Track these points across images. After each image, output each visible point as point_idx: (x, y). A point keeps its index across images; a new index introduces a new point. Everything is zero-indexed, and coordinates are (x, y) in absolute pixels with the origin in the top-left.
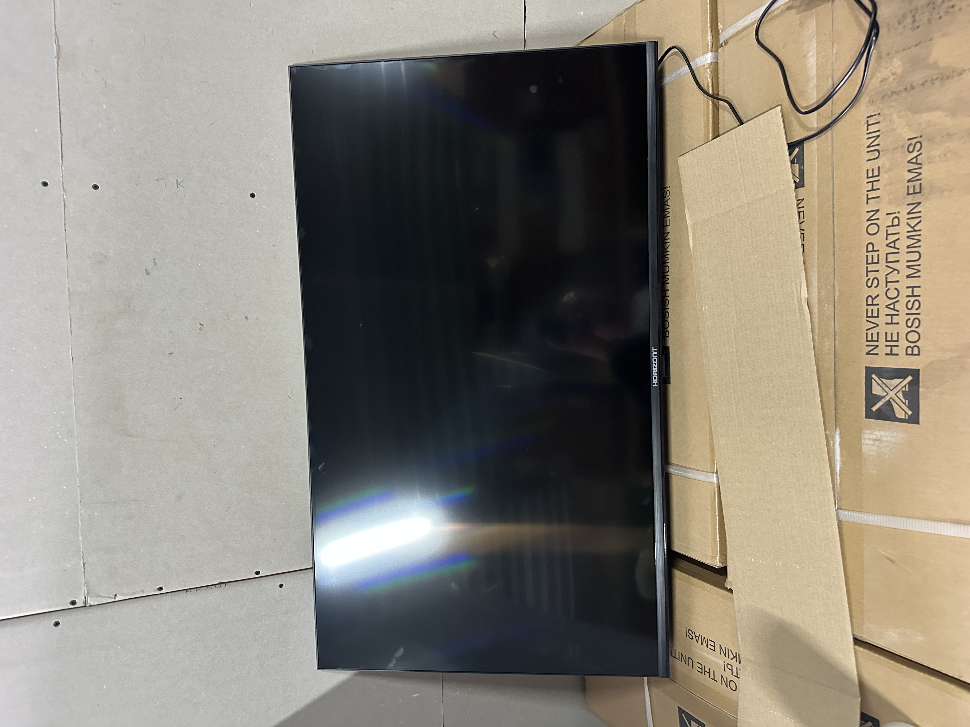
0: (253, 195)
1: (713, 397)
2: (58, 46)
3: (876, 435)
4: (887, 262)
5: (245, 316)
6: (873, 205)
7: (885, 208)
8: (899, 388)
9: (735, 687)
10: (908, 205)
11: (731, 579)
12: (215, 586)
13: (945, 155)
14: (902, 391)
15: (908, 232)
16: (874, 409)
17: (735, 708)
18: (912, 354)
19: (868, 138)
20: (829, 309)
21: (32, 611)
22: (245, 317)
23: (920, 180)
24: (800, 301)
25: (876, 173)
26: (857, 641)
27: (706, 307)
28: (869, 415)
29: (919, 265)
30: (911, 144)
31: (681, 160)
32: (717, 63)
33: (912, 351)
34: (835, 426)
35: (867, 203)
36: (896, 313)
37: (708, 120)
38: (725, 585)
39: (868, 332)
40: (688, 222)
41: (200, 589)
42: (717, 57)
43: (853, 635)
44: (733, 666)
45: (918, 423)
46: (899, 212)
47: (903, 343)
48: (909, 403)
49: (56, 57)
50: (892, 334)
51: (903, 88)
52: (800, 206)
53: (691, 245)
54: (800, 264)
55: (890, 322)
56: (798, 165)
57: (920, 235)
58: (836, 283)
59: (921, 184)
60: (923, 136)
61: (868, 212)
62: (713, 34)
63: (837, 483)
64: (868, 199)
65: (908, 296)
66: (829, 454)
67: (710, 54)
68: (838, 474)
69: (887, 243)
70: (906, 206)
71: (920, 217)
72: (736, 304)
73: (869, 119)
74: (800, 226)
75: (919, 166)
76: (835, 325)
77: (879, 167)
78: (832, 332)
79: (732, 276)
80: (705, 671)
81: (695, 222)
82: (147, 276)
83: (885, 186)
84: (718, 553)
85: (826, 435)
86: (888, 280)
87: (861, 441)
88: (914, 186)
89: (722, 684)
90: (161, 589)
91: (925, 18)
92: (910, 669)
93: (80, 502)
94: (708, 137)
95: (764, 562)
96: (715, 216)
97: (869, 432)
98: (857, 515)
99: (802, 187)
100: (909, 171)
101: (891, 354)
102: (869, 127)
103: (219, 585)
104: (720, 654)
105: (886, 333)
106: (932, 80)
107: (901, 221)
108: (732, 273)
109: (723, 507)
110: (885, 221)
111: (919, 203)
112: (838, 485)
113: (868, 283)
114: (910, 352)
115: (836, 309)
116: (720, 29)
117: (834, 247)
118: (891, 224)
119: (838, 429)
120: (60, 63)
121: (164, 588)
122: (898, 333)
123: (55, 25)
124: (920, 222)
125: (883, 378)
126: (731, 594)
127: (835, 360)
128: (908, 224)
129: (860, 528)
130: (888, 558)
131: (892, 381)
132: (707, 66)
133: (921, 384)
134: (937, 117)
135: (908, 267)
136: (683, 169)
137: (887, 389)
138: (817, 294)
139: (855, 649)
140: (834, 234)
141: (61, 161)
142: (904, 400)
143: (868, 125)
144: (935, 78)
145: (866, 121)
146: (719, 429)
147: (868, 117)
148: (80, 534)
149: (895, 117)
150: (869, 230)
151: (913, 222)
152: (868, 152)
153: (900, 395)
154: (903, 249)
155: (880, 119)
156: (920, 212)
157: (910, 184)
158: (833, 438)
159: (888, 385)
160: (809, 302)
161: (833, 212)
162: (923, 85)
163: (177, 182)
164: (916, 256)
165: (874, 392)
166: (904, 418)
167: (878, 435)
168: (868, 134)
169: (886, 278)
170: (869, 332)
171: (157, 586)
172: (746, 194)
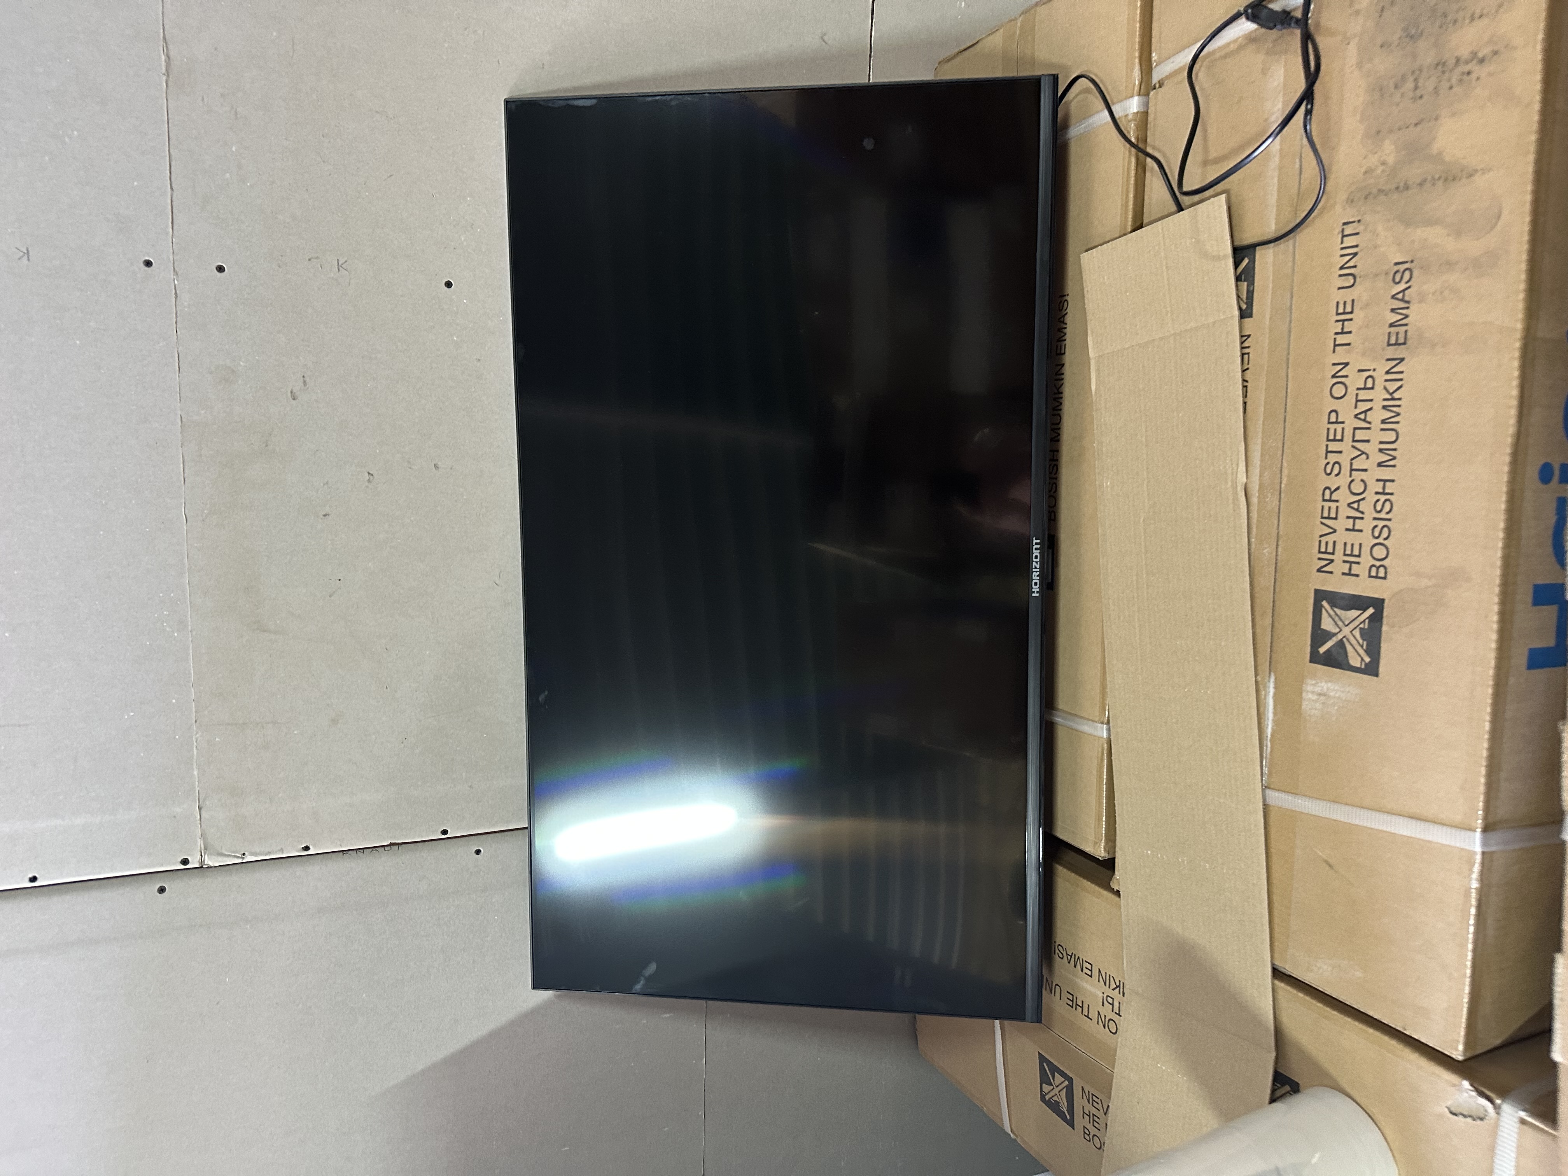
0: (449, 285)
1: (1110, 615)
2: (168, 56)
3: (1322, 687)
4: (1354, 441)
5: (434, 463)
6: (1341, 355)
7: (1357, 361)
8: (1356, 623)
9: (1115, 1029)
10: (1388, 360)
11: (1121, 877)
12: (383, 848)
13: (1442, 293)
14: (1361, 628)
15: (1385, 400)
16: (1322, 650)
17: (1111, 1055)
18: (1376, 577)
19: (1342, 256)
20: (1272, 502)
21: (129, 870)
22: (435, 465)
23: (1406, 325)
24: (1235, 488)
25: (1349, 309)
26: (1277, 974)
27: (1109, 483)
28: (1315, 658)
29: (1395, 450)
30: (1397, 272)
31: (1085, 257)
32: (1146, 114)
33: (1377, 572)
34: (1270, 670)
35: (1334, 352)
36: (1360, 515)
37: (1127, 202)
38: (1111, 884)
39: (1322, 538)
40: (1092, 354)
41: (362, 851)
42: (1147, 104)
43: (1273, 964)
44: (1115, 1000)
45: (1377, 675)
46: (1374, 370)
47: (1366, 560)
48: (1367, 645)
49: (164, 74)
50: (1352, 545)
51: (1394, 186)
52: (1246, 344)
53: (1093, 387)
54: (1238, 433)
55: (1351, 527)
56: (1246, 283)
57: (1399, 406)
58: (1285, 464)
59: (1406, 331)
60: (1415, 262)
61: (1334, 364)
62: (1143, 68)
63: (1266, 752)
64: (1335, 345)
65: (1377, 493)
66: (1258, 710)
67: (1136, 99)
68: (1269, 738)
69: (1356, 413)
70: (1384, 362)
71: (1401, 380)
72: (1148, 482)
73: (1345, 227)
74: (1243, 376)
75: (1406, 305)
76: (1278, 525)
77: (1353, 301)
78: (1274, 534)
79: (1146, 440)
80: (1077, 1004)
81: (1101, 354)
82: (294, 402)
83: (1361, 328)
84: (1103, 839)
85: (1256, 682)
86: (1354, 467)
87: (1302, 695)
88: (1397, 333)
89: (1098, 1024)
90: (307, 848)
91: (1430, 85)
92: (1342, 1016)
93: (196, 721)
94: (1125, 228)
95: (1164, 857)
96: (1129, 348)
97: (1313, 682)
98: (1290, 798)
99: (1249, 317)
100: (1393, 310)
101: (1349, 574)
102: (1345, 239)
103: (389, 848)
104: (1099, 981)
105: (1345, 544)
106: (1433, 178)
107: (1376, 383)
108: (1146, 436)
109: (1114, 774)
110: (1355, 381)
111: (1402, 360)
112: (1268, 755)
113: (1327, 469)
114: (1373, 573)
115: (1282, 503)
116: (1153, 62)
117: (1285, 412)
118: (1363, 386)
119: (1272, 674)
120: (170, 84)
121: (311, 847)
122: (1360, 545)
123: (163, 26)
124: (1400, 387)
125: (1337, 607)
126: (1118, 899)
127: (1275, 576)
128: (1385, 388)
129: (1293, 816)
130: (1326, 862)
131: (1348, 612)
132: (1130, 117)
133: (1385, 620)
134: (1435, 235)
135: (1381, 450)
136: (1088, 272)
137: (1340, 623)
138: (1258, 477)
139: (1273, 984)
140: (1287, 392)
141: (171, 229)
142: (1361, 641)
143: (1343, 236)
144: (1437, 176)
145: (1341, 229)
146: (1115, 662)
147: (1345, 224)
148: (195, 767)
149: (1380, 229)
150: (1333, 391)
151: (1392, 386)
152: (1340, 276)
153: (1357, 633)
154: (1376, 425)
155: (1360, 228)
156: (1402, 372)
157: (1393, 330)
158: (1266, 687)
159: (1343, 618)
160: (1248, 490)
161: (1288, 359)
162: (1421, 185)
163: (338, 263)
164: (1391, 436)
165: (1322, 627)
166: (1359, 666)
167: (1325, 688)
168: (1342, 249)
169: (1351, 464)
170: (1324, 539)
171: (302, 845)
172: (1173, 320)
